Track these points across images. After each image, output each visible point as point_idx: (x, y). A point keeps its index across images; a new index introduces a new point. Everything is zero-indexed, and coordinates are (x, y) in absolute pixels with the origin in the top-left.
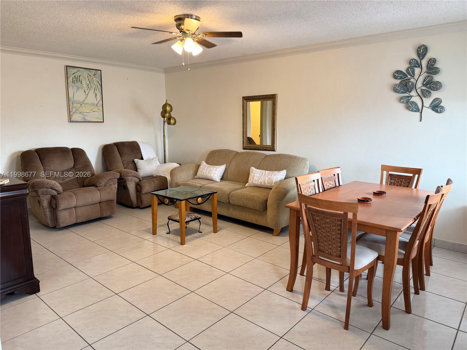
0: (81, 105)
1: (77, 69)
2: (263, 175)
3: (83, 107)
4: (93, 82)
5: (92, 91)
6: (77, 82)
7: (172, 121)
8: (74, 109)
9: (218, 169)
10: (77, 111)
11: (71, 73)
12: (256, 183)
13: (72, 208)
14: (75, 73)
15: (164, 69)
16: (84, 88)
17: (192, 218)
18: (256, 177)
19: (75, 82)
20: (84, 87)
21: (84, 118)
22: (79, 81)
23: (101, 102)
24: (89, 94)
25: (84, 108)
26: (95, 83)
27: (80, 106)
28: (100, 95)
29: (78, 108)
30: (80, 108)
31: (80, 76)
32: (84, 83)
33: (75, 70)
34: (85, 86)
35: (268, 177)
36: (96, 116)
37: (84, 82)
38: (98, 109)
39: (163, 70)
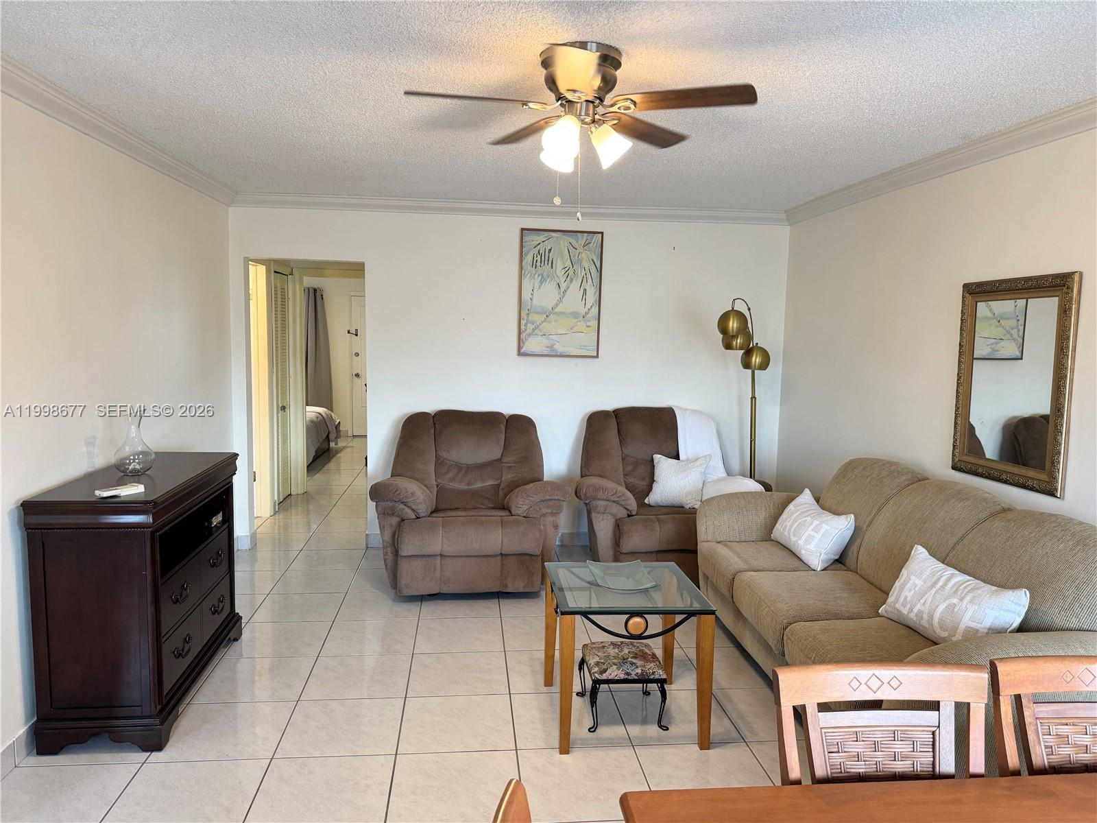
0: (547, 316)
1: (546, 234)
2: (934, 590)
3: (550, 322)
4: (580, 261)
5: (576, 283)
6: (543, 263)
7: (756, 359)
8: (529, 325)
9: (825, 527)
10: (536, 331)
11: (530, 245)
12: (905, 611)
13: (437, 555)
14: (539, 244)
15: (786, 212)
16: (556, 279)
17: (628, 674)
18: (910, 591)
19: (538, 264)
20: (557, 276)
21: (551, 347)
22: (546, 262)
23: (595, 311)
24: (568, 292)
25: (553, 322)
26: (586, 264)
27: (545, 319)
28: (594, 292)
29: (540, 324)
30: (544, 324)
31: (550, 250)
32: (559, 265)
33: (542, 237)
34: (560, 272)
35: (947, 602)
36: (581, 340)
37: (559, 262)
38: (587, 326)
39: (783, 216)
